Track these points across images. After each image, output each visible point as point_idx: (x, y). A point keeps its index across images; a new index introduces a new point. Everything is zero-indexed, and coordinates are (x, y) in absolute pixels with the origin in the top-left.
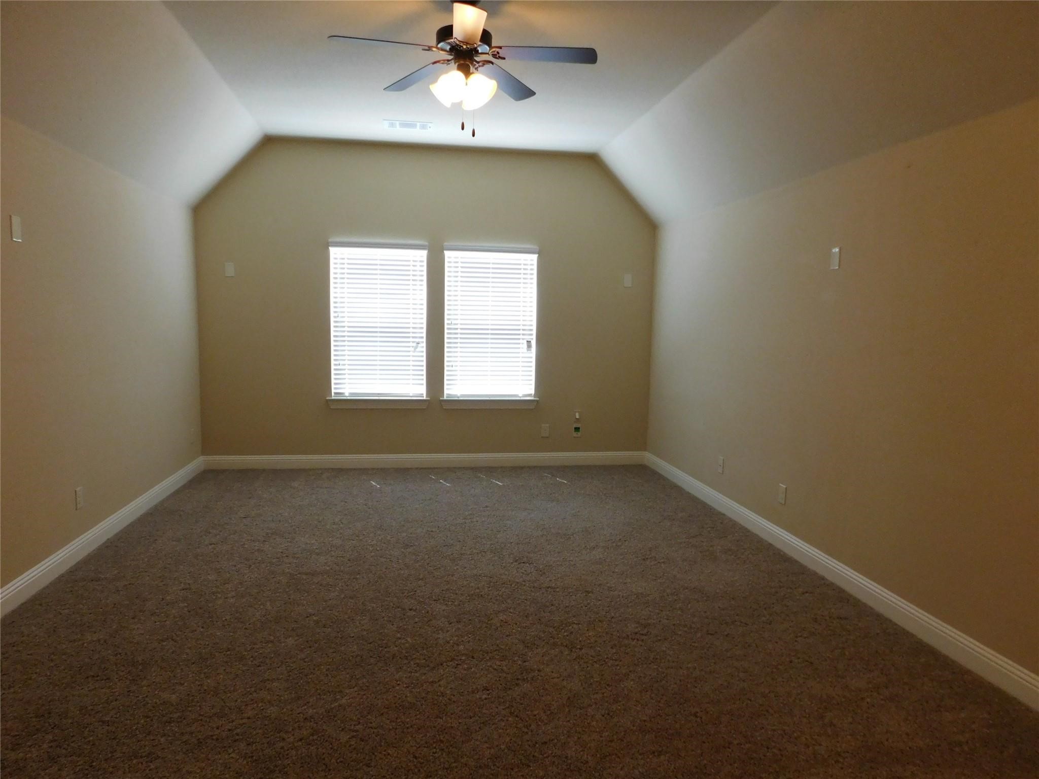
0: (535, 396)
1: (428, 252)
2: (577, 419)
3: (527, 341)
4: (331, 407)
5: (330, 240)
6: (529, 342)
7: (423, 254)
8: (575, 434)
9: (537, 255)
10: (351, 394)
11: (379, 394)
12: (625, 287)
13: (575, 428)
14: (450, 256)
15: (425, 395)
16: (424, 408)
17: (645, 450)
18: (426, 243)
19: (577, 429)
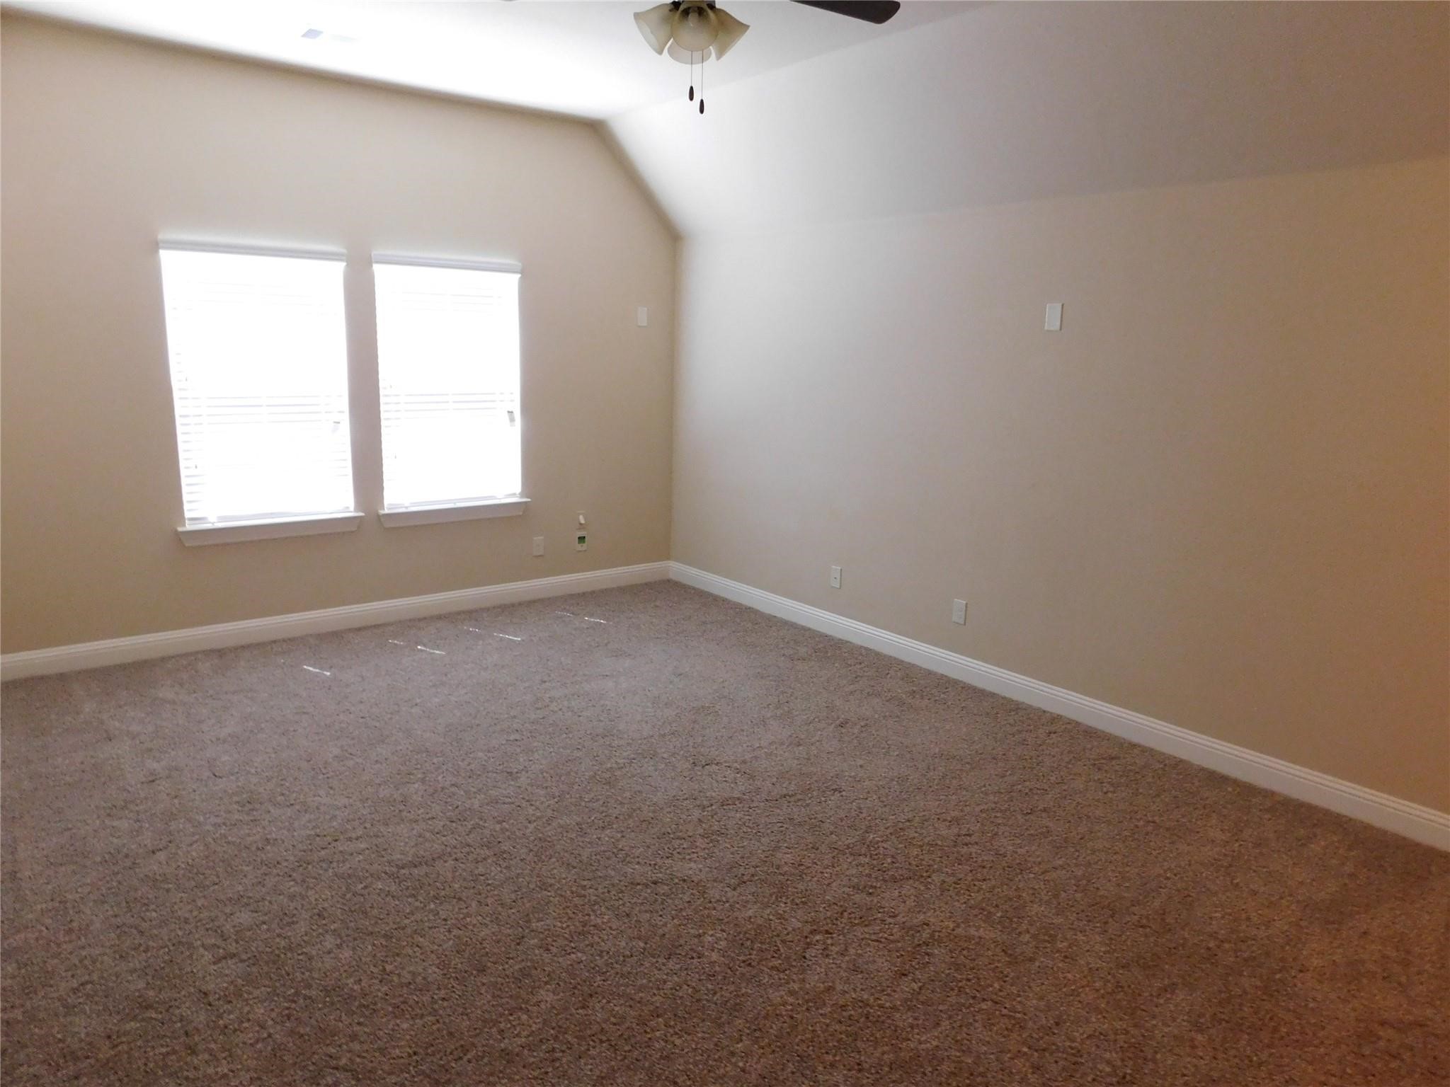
0: (523, 494)
1: (347, 265)
2: (581, 524)
3: (509, 412)
4: (187, 545)
5: (161, 237)
6: (510, 413)
7: (336, 270)
8: (579, 547)
9: (519, 276)
10: (222, 519)
11: (272, 515)
12: (639, 327)
13: (579, 538)
14: (381, 272)
15: (352, 508)
16: (354, 529)
17: (668, 559)
18: (344, 251)
19: (582, 539)
